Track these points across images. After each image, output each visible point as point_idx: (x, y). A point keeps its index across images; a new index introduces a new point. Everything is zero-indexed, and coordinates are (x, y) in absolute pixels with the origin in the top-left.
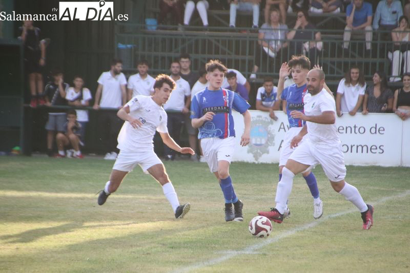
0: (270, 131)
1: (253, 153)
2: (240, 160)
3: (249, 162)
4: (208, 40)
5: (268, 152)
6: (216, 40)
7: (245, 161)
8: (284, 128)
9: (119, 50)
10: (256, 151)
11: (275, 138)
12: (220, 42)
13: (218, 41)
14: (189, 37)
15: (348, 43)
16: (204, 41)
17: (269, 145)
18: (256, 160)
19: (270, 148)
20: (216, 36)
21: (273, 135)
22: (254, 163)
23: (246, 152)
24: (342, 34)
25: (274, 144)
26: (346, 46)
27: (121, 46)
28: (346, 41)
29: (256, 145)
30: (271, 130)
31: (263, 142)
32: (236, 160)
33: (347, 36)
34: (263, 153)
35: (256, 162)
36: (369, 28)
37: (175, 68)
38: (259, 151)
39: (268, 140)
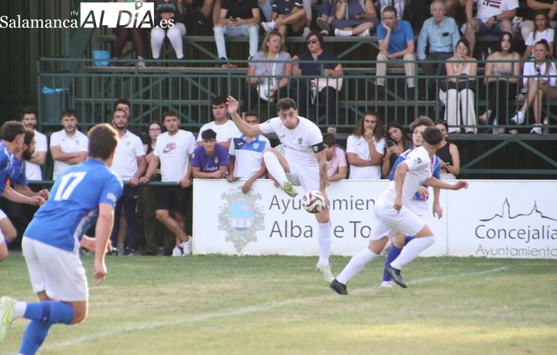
0: (257, 208)
1: (234, 242)
2: (215, 252)
3: (229, 254)
4: (182, 78)
5: (255, 240)
6: (193, 79)
7: (223, 253)
8: (278, 204)
9: (44, 96)
10: (238, 238)
11: (265, 219)
12: (200, 80)
13: (197, 80)
14: (154, 76)
15: (383, 79)
16: (176, 80)
17: (257, 229)
18: (239, 251)
19: (259, 234)
20: (194, 74)
21: (261, 214)
22: (235, 255)
23: (224, 239)
24: (374, 66)
25: (264, 227)
26: (380, 82)
27: (47, 90)
28: (380, 77)
29: (238, 229)
30: (259, 207)
31: (248, 224)
32: (209, 252)
33: (381, 70)
34: (248, 241)
35: (239, 255)
36: (409, 56)
37: (121, 119)
38: (242, 238)
39: (255, 222)
